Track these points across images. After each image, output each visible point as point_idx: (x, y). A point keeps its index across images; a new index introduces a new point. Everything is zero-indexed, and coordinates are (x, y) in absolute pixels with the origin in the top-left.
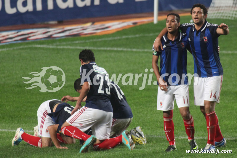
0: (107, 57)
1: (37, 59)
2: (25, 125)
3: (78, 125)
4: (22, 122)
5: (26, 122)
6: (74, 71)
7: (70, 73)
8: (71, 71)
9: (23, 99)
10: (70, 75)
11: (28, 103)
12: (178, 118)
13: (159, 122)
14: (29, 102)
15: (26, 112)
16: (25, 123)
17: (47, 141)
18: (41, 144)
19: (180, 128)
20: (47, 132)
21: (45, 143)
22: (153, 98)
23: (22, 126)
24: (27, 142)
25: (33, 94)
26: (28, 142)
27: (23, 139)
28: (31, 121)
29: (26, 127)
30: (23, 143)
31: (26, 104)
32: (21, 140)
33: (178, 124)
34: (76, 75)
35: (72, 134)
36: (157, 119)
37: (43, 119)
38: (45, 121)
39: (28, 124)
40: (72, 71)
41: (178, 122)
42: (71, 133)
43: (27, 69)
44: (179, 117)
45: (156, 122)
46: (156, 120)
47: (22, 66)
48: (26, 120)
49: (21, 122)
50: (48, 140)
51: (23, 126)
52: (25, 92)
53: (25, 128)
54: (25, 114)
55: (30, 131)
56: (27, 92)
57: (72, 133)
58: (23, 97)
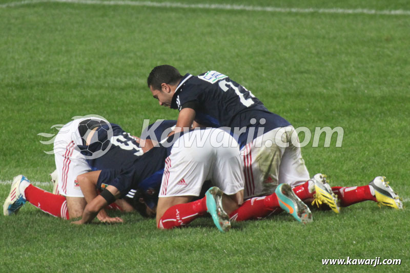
0: (210, 25)
1: (59, 28)
2: (32, 171)
3: (178, 186)
4: (27, 164)
5: (34, 164)
6: (138, 54)
7: (131, 58)
8: (132, 55)
9: (28, 113)
10: (130, 62)
11: (40, 124)
12: (363, 156)
13: (321, 165)
14: (41, 121)
15: (35, 141)
16: (34, 167)
17: (78, 204)
18: (67, 211)
19: (366, 178)
20: (77, 185)
21: (76, 210)
22: (309, 114)
23: (27, 172)
24: (37, 205)
25: (50, 103)
26: (39, 205)
27: (27, 200)
28: (47, 162)
29: (36, 174)
30: (28, 208)
31: (34, 125)
32: (25, 201)
33: (363, 168)
34: (143, 62)
35: (178, 220)
36: (319, 158)
37: (67, 158)
38: (71, 162)
39: (38, 168)
40: (135, 54)
41: (363, 165)
42: (175, 220)
43: (37, 49)
44: (365, 154)
45: (316, 165)
46: (317, 160)
47: (26, 43)
48: (36, 158)
49: (25, 164)
50: (80, 203)
51: (29, 172)
52: (33, 99)
53: (33, 178)
54: (34, 148)
55: (44, 184)
56: (38, 99)
57: (175, 218)
58: (29, 110)
